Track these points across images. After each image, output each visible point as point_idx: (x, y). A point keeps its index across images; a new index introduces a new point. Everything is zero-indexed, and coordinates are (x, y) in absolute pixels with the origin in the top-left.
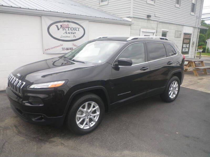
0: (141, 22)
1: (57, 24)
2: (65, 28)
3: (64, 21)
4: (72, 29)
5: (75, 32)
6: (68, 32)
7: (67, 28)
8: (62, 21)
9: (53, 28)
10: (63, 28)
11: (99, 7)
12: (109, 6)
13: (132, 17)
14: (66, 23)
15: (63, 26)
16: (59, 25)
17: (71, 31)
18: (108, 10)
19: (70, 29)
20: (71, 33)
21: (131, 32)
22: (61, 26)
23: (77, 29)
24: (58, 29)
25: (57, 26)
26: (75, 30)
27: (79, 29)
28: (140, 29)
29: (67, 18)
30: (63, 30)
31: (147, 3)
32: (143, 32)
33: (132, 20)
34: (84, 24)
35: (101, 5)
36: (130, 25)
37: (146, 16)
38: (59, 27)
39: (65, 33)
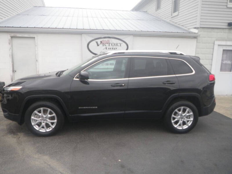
0: (217, 32)
1: (97, 41)
2: (105, 44)
3: (105, 38)
4: (113, 44)
5: (116, 47)
6: (108, 47)
7: (107, 44)
8: (102, 37)
9: (93, 44)
10: (103, 44)
11: (171, 19)
12: (179, 16)
13: (199, 27)
14: (106, 39)
15: (103, 42)
16: (99, 41)
17: (112, 47)
18: (178, 21)
19: (110, 45)
20: (111, 49)
21: (197, 46)
22: (101, 42)
23: (119, 45)
24: (98, 45)
25: (97, 42)
26: (116, 46)
27: (122, 45)
28: (214, 42)
29: (108, 34)
30: (103, 46)
31: (227, 7)
32: (219, 45)
33: (199, 31)
34: (127, 39)
35: (173, 16)
36: (195, 38)
37: (227, 24)
38: (99, 43)
39: (105, 49)
